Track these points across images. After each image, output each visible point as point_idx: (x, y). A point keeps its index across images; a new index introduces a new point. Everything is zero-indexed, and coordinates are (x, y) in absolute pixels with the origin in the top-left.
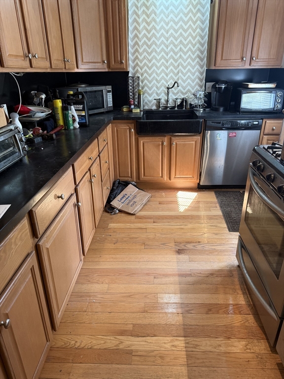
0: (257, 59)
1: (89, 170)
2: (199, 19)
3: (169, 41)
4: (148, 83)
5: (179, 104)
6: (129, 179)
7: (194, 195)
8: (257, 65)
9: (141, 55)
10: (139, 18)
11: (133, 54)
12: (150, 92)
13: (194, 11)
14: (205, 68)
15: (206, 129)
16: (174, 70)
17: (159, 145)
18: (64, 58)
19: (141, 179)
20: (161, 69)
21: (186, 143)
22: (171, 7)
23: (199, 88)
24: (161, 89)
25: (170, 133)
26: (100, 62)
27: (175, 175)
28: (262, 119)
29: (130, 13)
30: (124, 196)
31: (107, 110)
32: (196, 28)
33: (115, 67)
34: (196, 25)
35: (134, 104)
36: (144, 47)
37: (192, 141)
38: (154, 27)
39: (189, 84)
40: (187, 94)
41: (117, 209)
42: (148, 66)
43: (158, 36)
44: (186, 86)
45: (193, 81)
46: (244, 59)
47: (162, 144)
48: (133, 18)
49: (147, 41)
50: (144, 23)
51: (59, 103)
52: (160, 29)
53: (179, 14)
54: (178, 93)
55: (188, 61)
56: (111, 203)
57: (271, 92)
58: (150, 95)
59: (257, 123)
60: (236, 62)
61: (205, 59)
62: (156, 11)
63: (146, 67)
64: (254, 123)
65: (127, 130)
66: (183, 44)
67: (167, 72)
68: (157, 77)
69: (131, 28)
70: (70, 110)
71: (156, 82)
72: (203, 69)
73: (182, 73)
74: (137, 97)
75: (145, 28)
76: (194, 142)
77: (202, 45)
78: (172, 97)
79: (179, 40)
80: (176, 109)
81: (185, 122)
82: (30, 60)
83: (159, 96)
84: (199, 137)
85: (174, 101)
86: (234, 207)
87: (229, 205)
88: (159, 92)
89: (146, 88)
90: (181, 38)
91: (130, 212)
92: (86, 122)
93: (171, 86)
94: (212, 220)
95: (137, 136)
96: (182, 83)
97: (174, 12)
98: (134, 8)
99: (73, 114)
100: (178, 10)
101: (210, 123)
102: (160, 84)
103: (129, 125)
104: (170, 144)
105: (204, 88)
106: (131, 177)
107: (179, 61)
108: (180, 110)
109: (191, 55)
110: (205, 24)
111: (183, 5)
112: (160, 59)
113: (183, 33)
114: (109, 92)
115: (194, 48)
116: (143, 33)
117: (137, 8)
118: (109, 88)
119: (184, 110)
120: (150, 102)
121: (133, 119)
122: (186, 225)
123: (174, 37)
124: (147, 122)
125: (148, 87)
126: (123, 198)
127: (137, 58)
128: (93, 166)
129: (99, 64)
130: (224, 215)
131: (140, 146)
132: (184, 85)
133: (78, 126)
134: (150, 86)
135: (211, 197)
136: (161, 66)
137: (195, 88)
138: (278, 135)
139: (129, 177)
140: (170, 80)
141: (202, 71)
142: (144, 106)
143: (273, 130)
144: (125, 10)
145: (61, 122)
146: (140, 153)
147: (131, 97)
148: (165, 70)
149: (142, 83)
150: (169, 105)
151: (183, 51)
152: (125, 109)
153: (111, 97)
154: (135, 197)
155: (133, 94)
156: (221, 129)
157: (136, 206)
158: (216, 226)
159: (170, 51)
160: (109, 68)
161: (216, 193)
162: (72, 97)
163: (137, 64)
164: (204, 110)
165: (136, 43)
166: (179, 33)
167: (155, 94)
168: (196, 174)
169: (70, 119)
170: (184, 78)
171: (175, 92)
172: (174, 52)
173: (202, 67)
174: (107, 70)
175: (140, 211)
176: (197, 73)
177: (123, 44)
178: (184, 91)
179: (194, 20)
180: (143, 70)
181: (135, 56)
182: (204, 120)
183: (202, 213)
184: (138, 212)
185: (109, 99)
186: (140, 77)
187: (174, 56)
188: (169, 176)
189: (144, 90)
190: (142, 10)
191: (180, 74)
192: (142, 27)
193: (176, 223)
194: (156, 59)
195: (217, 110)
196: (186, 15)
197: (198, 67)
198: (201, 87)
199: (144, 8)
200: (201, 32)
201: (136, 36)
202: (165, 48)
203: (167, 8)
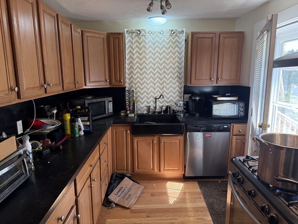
0: (222, 79)
1: (90, 175)
2: (177, 51)
3: (156, 66)
4: (140, 95)
5: (164, 110)
6: (125, 172)
7: (180, 186)
8: (221, 83)
9: (135, 75)
10: (134, 50)
11: (129, 74)
12: (142, 101)
13: (174, 46)
14: (183, 84)
15: (187, 131)
16: (160, 86)
17: (150, 143)
18: (75, 81)
19: (135, 172)
20: (150, 85)
21: (172, 141)
22: (157, 44)
23: (179, 99)
24: (150, 99)
25: (159, 134)
26: (104, 81)
27: (164, 168)
28: (231, 124)
29: (127, 47)
30: (120, 189)
31: (108, 115)
32: (175, 58)
33: (115, 84)
34: (175, 55)
35: (130, 110)
36: (137, 70)
37: (176, 140)
38: (144, 57)
39: (171, 95)
40: (170, 103)
41: (114, 203)
42: (140, 83)
43: (148, 62)
44: (170, 97)
45: (174, 94)
46: (212, 79)
47: (153, 142)
48: (129, 50)
49: (139, 66)
50: (137, 54)
51: (68, 117)
52: (149, 58)
53: (162, 48)
54: (163, 102)
55: (170, 80)
56: (109, 197)
57: (235, 103)
58: (142, 103)
59: (227, 126)
60: (206, 81)
61: (183, 79)
62: (146, 46)
63: (138, 84)
64: (224, 127)
65: (124, 132)
66: (166, 68)
67: (155, 87)
68: (147, 91)
69: (127, 57)
70: (77, 122)
71: (146, 94)
72: (182, 85)
73: (166, 88)
74: (132, 104)
75: (138, 57)
76: (178, 141)
77: (180, 69)
78: (159, 104)
79: (163, 66)
80: (162, 113)
81: (170, 125)
82: (45, 89)
83: (149, 104)
84: (182, 137)
85: (160, 107)
86: (215, 198)
87: (211, 196)
88: (149, 101)
89: (139, 98)
90: (164, 64)
91: (125, 206)
92: (90, 130)
93: (158, 98)
94: (198, 213)
95: (132, 136)
96: (166, 95)
97: (159, 47)
98: (130, 43)
99: (79, 124)
100: (162, 45)
101: (190, 126)
102: (150, 95)
103: (126, 127)
104: (159, 143)
105: (183, 98)
106: (127, 170)
107: (164, 80)
108: (165, 114)
109: (172, 75)
110: (182, 55)
111: (166, 42)
112: (150, 78)
113: (166, 61)
114: (110, 101)
115: (174, 71)
116: (136, 60)
117: (132, 43)
118: (111, 99)
119: (168, 114)
120: (142, 108)
121: (129, 123)
122: (176, 219)
123: (159, 64)
124: (140, 126)
125: (141, 98)
126: (119, 191)
127: (132, 77)
128: (93, 171)
129: (102, 83)
130: (208, 207)
131: (134, 144)
132: (168, 96)
133: (83, 133)
134: (142, 97)
135: (195, 188)
136: (150, 83)
137: (176, 99)
138: (244, 135)
139: (125, 170)
140: (157, 92)
141: (180, 86)
142: (137, 111)
143: (240, 131)
144: (123, 45)
145: (69, 132)
146: (134, 150)
147: (127, 105)
148: (153, 86)
149: (136, 94)
150: (157, 111)
151: (166, 73)
152: (122, 114)
153: (112, 105)
154: (130, 190)
155: (129, 102)
156: (199, 131)
157: (131, 199)
158: (202, 219)
159: (156, 73)
160: (111, 85)
161: (199, 183)
162: (79, 111)
163: (132, 81)
164: (184, 115)
165: (131, 67)
166: (163, 61)
167: (146, 103)
168: (182, 167)
169: (76, 129)
170: (168, 92)
171: (161, 101)
172: (159, 73)
173: (180, 84)
174: (109, 86)
175: (135, 204)
176: (177, 88)
177: (121, 68)
178: (168, 101)
179: (174, 52)
180: (137, 86)
181: (131, 75)
182: (185, 124)
183: (189, 205)
184: (133, 206)
185: (110, 107)
186: (135, 90)
187: (160, 76)
188: (159, 169)
189: (137, 99)
190: (135, 45)
191: (164, 89)
192: (135, 56)
193: (167, 217)
194: (146, 78)
195: (194, 115)
196: (168, 49)
197: (177, 83)
198: (181, 98)
199: (137, 44)
200: (179, 60)
201: (131, 62)
202: (153, 71)
203: (154, 44)
